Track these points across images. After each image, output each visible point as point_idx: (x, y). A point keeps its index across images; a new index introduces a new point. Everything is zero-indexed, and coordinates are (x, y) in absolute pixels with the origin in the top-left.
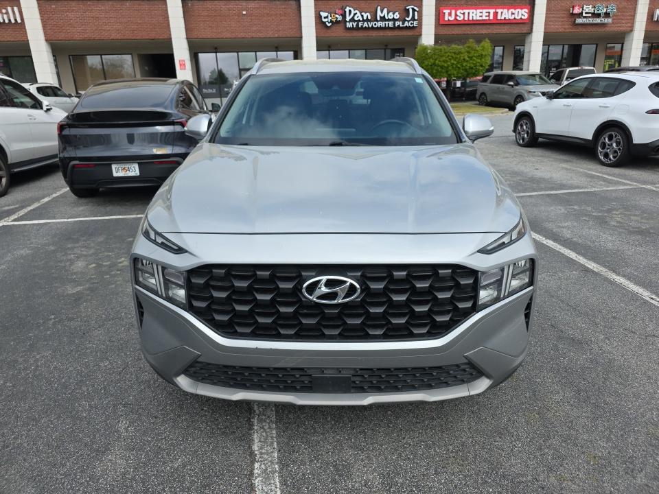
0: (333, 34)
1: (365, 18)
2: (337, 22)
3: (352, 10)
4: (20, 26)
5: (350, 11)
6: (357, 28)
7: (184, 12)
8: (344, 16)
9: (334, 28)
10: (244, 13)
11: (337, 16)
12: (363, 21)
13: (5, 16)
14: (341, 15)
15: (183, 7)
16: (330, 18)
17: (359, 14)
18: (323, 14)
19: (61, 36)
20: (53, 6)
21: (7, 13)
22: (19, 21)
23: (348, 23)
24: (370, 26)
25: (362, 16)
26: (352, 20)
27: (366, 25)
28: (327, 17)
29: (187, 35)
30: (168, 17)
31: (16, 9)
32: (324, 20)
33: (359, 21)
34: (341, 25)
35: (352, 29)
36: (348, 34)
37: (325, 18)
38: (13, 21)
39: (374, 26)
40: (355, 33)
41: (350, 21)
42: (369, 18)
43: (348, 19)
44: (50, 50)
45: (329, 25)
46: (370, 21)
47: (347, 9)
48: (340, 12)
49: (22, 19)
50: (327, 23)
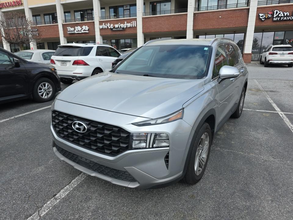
0: (265, 24)
1: (285, 15)
2: (268, 18)
3: (278, 11)
4: (135, 28)
5: (277, 12)
6: (280, 20)
7: (194, 19)
8: (273, 15)
9: (266, 21)
10: (220, 17)
11: (269, 15)
12: (284, 16)
13: (132, 24)
14: (271, 14)
15: (194, 17)
16: (264, 16)
17: (282, 13)
18: (261, 15)
19: (148, 31)
20: (147, 20)
21: (132, 23)
22: (135, 26)
23: (274, 18)
24: (288, 19)
25: (284, 14)
26: (278, 16)
27: (285, 18)
28: (263, 16)
29: (193, 28)
30: (187, 21)
31: (135, 22)
32: (261, 18)
33: (282, 17)
34: (270, 20)
35: (277, 21)
36: (274, 24)
37: (261, 16)
38: (134, 26)
39: (290, 19)
40: (278, 23)
41: (276, 17)
42: (288, 15)
43: (275, 16)
44: (143, 36)
45: (263, 20)
46: (288, 16)
47: (275, 12)
48: (271, 13)
49: (136, 25)
50: (262, 19)
